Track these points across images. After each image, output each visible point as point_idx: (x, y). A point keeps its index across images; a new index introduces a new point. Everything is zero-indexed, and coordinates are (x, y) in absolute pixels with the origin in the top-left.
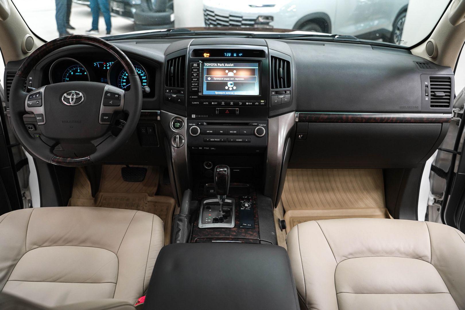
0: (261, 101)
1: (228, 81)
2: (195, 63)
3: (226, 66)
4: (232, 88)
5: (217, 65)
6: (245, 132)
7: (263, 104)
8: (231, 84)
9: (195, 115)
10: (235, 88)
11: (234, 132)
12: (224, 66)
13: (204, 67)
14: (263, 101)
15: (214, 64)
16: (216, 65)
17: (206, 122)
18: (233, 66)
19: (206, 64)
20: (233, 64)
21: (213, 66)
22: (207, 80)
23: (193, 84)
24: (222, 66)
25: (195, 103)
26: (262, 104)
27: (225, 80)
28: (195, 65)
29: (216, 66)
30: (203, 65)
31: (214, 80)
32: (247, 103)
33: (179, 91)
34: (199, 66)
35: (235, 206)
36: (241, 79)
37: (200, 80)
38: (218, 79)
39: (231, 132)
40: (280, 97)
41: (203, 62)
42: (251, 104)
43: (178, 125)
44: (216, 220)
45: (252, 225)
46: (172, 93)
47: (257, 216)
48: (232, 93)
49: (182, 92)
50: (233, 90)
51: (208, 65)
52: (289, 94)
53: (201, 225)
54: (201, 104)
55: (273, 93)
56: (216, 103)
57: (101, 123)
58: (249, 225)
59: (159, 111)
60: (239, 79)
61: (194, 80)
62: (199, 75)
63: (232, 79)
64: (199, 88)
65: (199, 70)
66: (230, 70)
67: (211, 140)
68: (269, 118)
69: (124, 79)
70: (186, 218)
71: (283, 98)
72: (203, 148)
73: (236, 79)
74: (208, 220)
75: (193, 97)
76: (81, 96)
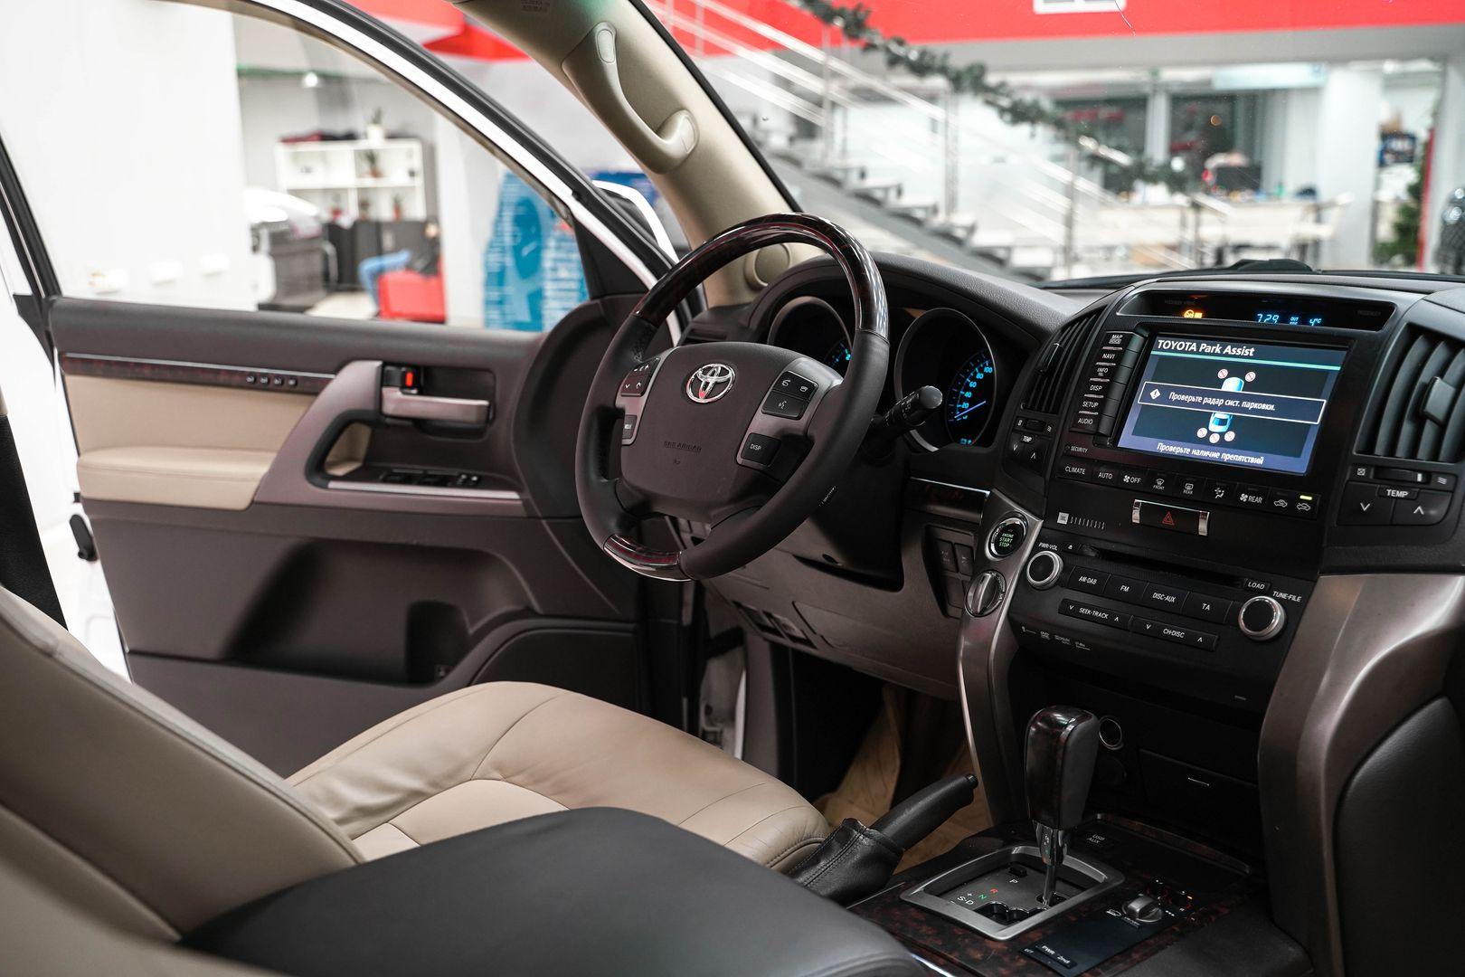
0: (1302, 497)
1: (1216, 408)
2: (1117, 334)
3: (1227, 355)
4: (1222, 435)
5: (1198, 347)
6: (1208, 608)
7: (1307, 508)
8: (1222, 422)
9: (1067, 515)
10: (1230, 436)
11: (1167, 598)
12: (1221, 355)
13: (1152, 353)
14: (1310, 498)
15: (1188, 344)
16: (1194, 347)
17: (1094, 549)
18: (1251, 355)
19: (1161, 341)
20: (1252, 350)
21: (1183, 351)
22: (1147, 397)
23: (1085, 404)
24: (1214, 354)
25: (1074, 470)
26: (1300, 507)
27: (1207, 406)
28: (1116, 339)
29: (1192, 352)
30: (1149, 344)
31: (1171, 402)
32: (1244, 497)
33: (1043, 425)
34: (1126, 342)
35: (1092, 895)
36: (1264, 407)
37: (1117, 392)
38: (1183, 398)
39: (1157, 596)
40: (1391, 492)
41: (1154, 333)
42: (1259, 500)
43: (1007, 539)
44: (1003, 916)
45: (1073, 965)
46: (1027, 430)
47: (1136, 956)
48: (1215, 455)
49: (1049, 429)
50: (1222, 444)
51: (1167, 347)
52: (1442, 490)
53: (917, 894)
54: (1092, 477)
55: (1361, 472)
56: (1136, 480)
57: (740, 460)
58: (1061, 958)
59: (988, 493)
60: (1256, 406)
61: (1093, 388)
62: (1112, 374)
63: (1231, 403)
64: (1098, 420)
65: (1119, 357)
66: (1237, 370)
67: (1082, 610)
68: (1323, 573)
69: (967, 389)
70: (866, 841)
71: (1405, 498)
72: (1052, 636)
73: (1246, 405)
74: (968, 898)
75: (1073, 449)
76: (729, 379)
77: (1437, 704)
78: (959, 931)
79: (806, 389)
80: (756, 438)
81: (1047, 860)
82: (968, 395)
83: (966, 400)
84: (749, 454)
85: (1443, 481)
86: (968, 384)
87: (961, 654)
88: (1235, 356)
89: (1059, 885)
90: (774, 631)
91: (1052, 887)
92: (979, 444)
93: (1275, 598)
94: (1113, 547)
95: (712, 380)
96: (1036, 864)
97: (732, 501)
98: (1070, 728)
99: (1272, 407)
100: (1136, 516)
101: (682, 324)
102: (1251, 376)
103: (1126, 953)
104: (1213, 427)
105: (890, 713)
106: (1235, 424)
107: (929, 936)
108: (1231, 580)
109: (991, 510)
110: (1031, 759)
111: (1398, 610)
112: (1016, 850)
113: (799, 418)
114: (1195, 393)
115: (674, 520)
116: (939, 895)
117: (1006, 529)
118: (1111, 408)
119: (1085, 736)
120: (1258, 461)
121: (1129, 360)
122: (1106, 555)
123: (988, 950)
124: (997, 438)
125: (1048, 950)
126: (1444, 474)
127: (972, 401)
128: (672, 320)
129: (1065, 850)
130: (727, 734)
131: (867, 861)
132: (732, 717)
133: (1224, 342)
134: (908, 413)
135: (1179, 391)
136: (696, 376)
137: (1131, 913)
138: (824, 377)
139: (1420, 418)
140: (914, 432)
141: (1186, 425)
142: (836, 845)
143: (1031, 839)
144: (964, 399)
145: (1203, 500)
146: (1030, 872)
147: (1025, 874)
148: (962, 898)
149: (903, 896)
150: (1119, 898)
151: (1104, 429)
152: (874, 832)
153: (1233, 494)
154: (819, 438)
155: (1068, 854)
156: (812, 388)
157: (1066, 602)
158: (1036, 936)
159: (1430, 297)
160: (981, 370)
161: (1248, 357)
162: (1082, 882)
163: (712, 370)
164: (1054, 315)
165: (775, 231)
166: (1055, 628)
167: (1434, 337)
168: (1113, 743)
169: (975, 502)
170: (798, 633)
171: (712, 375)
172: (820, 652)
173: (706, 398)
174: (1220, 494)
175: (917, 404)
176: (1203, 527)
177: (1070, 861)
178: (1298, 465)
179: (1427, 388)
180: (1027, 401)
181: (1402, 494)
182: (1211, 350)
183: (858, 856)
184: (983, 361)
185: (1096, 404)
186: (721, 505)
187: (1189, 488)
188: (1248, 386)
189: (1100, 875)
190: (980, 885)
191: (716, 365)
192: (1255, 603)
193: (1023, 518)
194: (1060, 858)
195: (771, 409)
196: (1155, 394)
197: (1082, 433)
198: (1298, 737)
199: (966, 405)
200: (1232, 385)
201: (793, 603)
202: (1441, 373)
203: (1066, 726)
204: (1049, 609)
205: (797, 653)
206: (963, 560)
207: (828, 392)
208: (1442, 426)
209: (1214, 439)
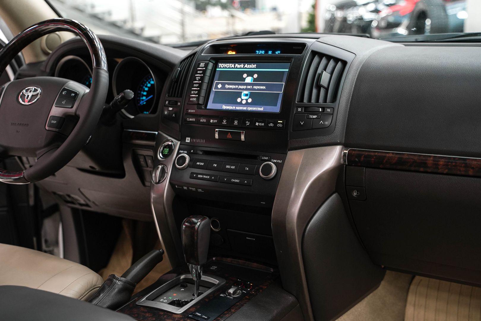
0: (279, 122)
1: (243, 89)
2: (202, 63)
3: (246, 68)
4: (247, 100)
5: (235, 66)
6: (248, 169)
7: (281, 125)
8: (246, 95)
9: (189, 138)
10: (250, 100)
11: (232, 167)
12: (244, 68)
13: (217, 69)
14: (282, 122)
15: (231, 65)
16: (233, 66)
17: (201, 151)
18: (255, 67)
19: (220, 65)
20: (255, 65)
21: (229, 68)
22: (216, 88)
23: (192, 92)
24: (241, 68)
25: (191, 120)
26: (278, 125)
27: (240, 89)
28: (202, 65)
29: (232, 68)
30: (216, 66)
31: (226, 89)
32: (257, 124)
33: (176, 102)
34: (206, 66)
35: (214, 290)
36: (262, 87)
37: (205, 86)
38: (230, 87)
39: (228, 167)
40: (311, 116)
41: (217, 61)
42: (263, 124)
43: (167, 151)
44: (179, 304)
45: (209, 318)
46: (170, 105)
47: (233, 311)
48: (245, 108)
49: (179, 104)
50: (247, 104)
51: (223, 67)
52: (329, 114)
53: (144, 301)
54: (197, 122)
55: (300, 109)
56: (216, 121)
57: (47, 128)
58: (204, 316)
59: (157, 133)
60: (258, 87)
61: (195, 85)
62: (202, 79)
63: (249, 87)
64: (198, 98)
65: (204, 72)
66: (250, 74)
67: (199, 176)
68: (289, 150)
69: (144, 91)
70: (119, 283)
71: (316, 118)
72: (188, 188)
73: (255, 87)
74: (164, 299)
75: (189, 111)
76: (38, 93)
77: (334, 196)
78: (162, 313)
79: (73, 95)
80: (54, 118)
81: (195, 279)
82: (145, 93)
83: (144, 96)
84: (51, 125)
85: (329, 110)
86: (144, 89)
87: (152, 200)
88: (249, 68)
89: (201, 288)
90: (72, 203)
91: (198, 289)
92: (151, 113)
93: (272, 162)
94: (209, 149)
95: (30, 95)
96: (191, 281)
97: (45, 146)
98: (198, 224)
99: (264, 87)
100: (217, 136)
101: (14, 71)
102: (256, 76)
103: (229, 310)
104: (243, 97)
105: (127, 231)
106: (252, 95)
107: (150, 317)
108: (255, 157)
109: (158, 140)
110: (184, 239)
111: (317, 161)
112: (182, 277)
113: (72, 107)
114: (235, 84)
115: (20, 158)
116: (152, 300)
117: (165, 147)
118: (203, 93)
119: (205, 226)
120: (261, 109)
121: (208, 73)
122: (206, 153)
123: (174, 319)
124: (158, 110)
125: (198, 314)
126: (329, 108)
127: (147, 96)
128: (8, 69)
129: (201, 274)
130: (56, 250)
131: (120, 291)
132: (57, 243)
133: (245, 63)
134: (120, 102)
135: (229, 84)
136: (23, 93)
137: (230, 294)
138: (82, 89)
139: (319, 87)
140: (123, 110)
141: (232, 97)
142: (107, 287)
143: (188, 272)
144: (143, 95)
145: (242, 127)
146: (188, 285)
147: (187, 286)
148: (162, 300)
149: (137, 303)
150: (224, 289)
151: (201, 102)
152: (123, 279)
153: (253, 123)
154: (82, 115)
155: (203, 275)
156: (76, 94)
157: (193, 173)
158: (193, 310)
159: (318, 40)
160: (149, 83)
161: (254, 68)
162: (209, 285)
163: (30, 90)
164: (176, 57)
165: (52, 27)
166: (188, 185)
167: (321, 55)
168: (217, 229)
169: (152, 137)
170: (82, 202)
171: (30, 92)
172: (93, 209)
173: (29, 102)
174: (248, 123)
175: (123, 98)
176: (243, 137)
177: (204, 278)
178: (276, 109)
179: (320, 75)
180: (169, 93)
181: (315, 117)
182: (239, 67)
183: (116, 290)
184: (150, 79)
185: (197, 92)
186: (41, 148)
187: (236, 122)
188: (255, 80)
189: (216, 281)
190: (169, 293)
191: (31, 87)
192: (265, 165)
193: (172, 142)
194: (200, 277)
195: (59, 105)
196: (220, 86)
197: (193, 104)
198: (286, 214)
199: (144, 98)
200: (249, 80)
201: (79, 189)
202: (325, 69)
203: (197, 223)
204: (186, 177)
205: (83, 211)
206: (149, 162)
207: (84, 95)
208: (327, 89)
209: (244, 102)
